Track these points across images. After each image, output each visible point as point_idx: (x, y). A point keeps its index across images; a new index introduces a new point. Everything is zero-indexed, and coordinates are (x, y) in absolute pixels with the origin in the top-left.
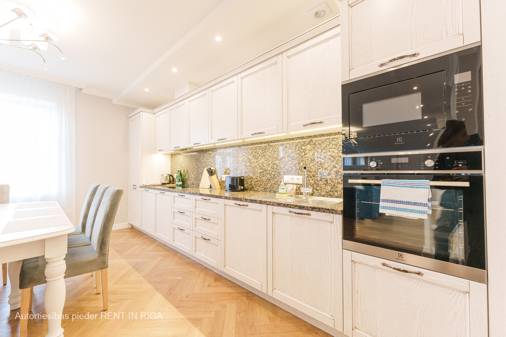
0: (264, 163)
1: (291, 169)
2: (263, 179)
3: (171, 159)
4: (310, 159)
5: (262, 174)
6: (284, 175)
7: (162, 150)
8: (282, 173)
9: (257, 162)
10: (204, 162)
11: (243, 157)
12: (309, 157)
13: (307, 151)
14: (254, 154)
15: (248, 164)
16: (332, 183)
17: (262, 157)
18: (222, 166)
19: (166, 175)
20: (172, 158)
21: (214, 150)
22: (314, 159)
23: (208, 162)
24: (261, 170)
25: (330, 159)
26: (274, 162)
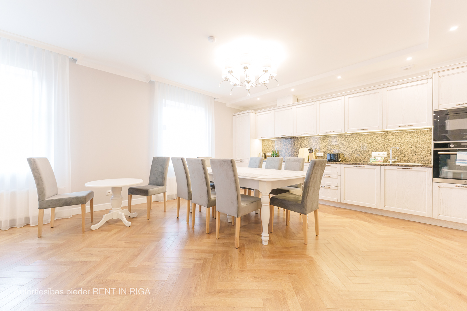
0: (355, 145)
1: (377, 149)
2: (354, 154)
3: (263, 143)
4: (392, 143)
5: (354, 152)
6: (372, 152)
7: (265, 137)
8: (370, 151)
9: (349, 145)
12: (392, 142)
13: (391, 139)
14: (347, 140)
15: (341, 146)
16: (408, 156)
17: (354, 142)
18: (316, 147)
22: (396, 143)
24: (353, 150)
25: (407, 143)
26: (364, 145)
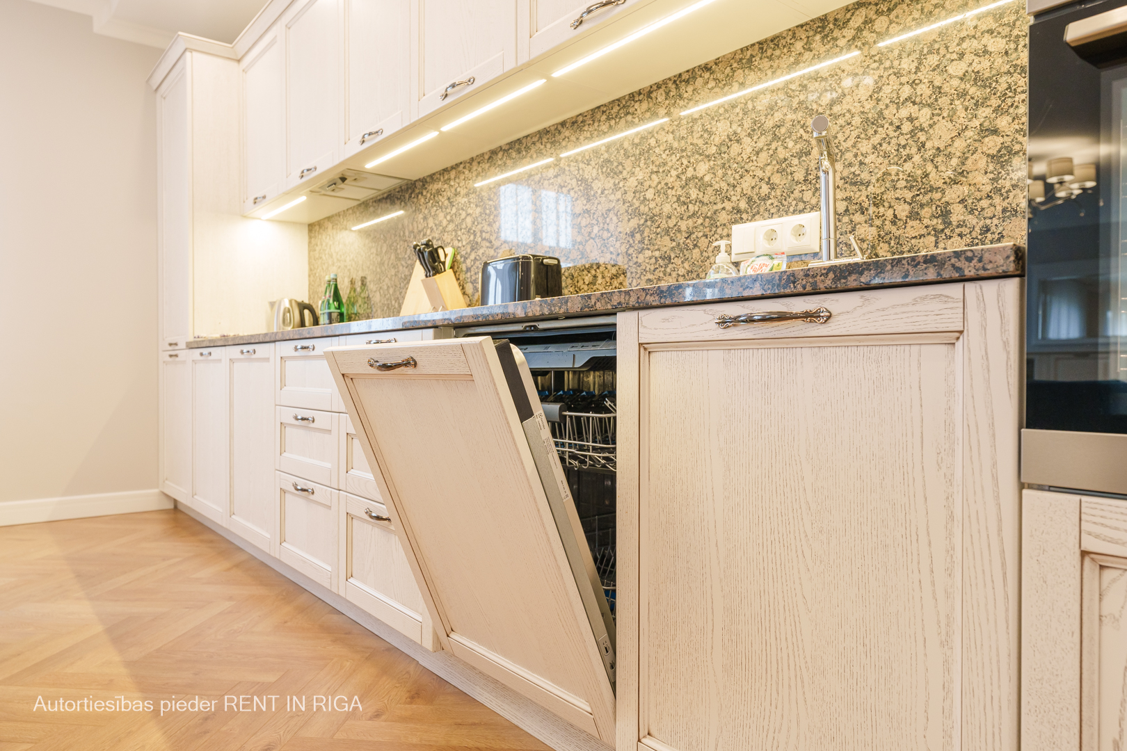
0: (646, 184)
1: (765, 189)
2: (641, 258)
3: (310, 242)
4: (857, 120)
5: (638, 236)
6: (736, 222)
7: (264, 197)
8: (723, 217)
9: (616, 188)
10: (416, 231)
11: (559, 180)
12: (856, 108)
14: (606, 156)
16: (972, 220)
17: (636, 164)
18: (481, 236)
19: (288, 305)
20: (310, 237)
21: (453, 174)
22: (881, 113)
23: (432, 230)
24: (634, 222)
25: (963, 94)
26: (690, 172)
